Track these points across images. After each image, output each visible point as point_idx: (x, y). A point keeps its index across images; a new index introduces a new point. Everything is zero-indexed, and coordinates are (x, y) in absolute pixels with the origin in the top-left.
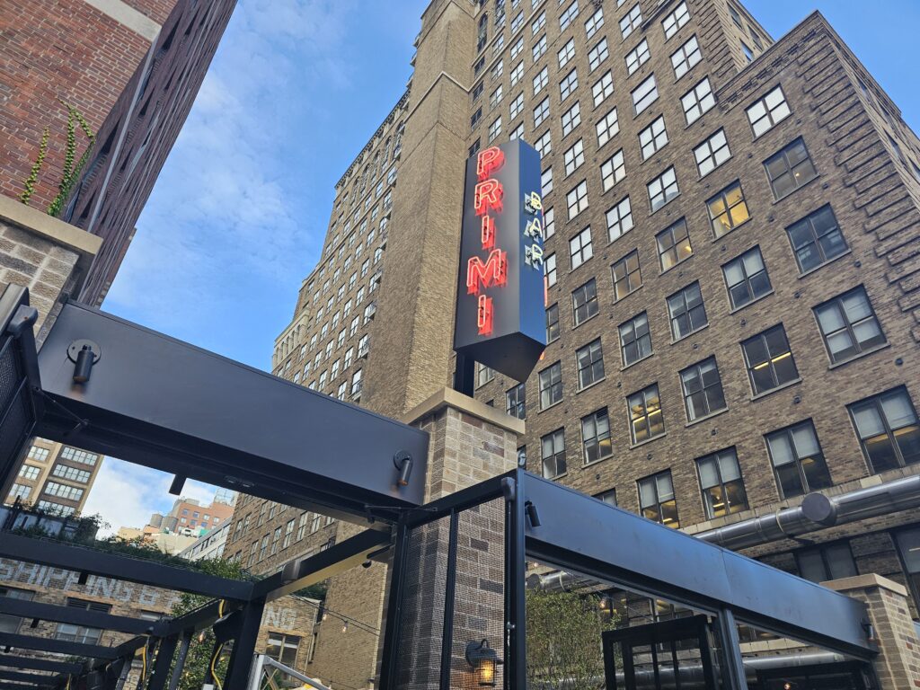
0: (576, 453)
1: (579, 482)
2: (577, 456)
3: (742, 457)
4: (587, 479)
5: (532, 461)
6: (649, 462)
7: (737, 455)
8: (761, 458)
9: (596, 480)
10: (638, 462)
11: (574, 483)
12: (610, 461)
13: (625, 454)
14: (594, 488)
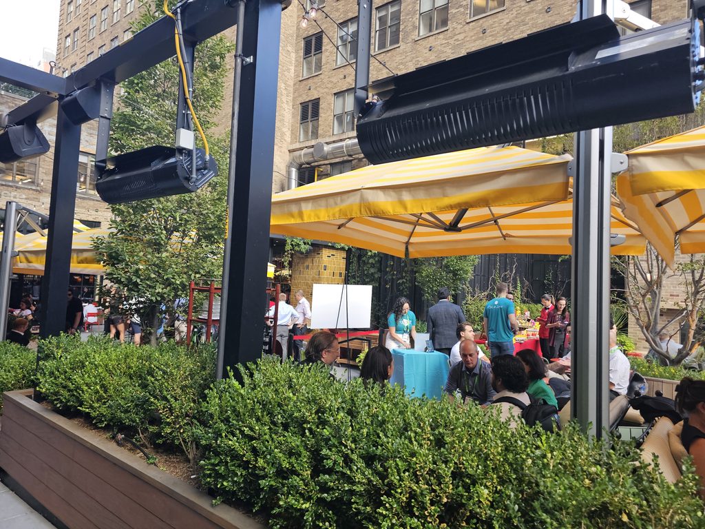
0: (461, 6)
1: (461, 37)
2: (462, 10)
3: (656, 10)
4: (472, 34)
5: (408, 14)
6: (547, 15)
7: (650, 7)
8: (678, 11)
9: (482, 35)
10: (534, 15)
11: (456, 38)
12: (501, 13)
13: (520, 7)
14: (477, 43)
